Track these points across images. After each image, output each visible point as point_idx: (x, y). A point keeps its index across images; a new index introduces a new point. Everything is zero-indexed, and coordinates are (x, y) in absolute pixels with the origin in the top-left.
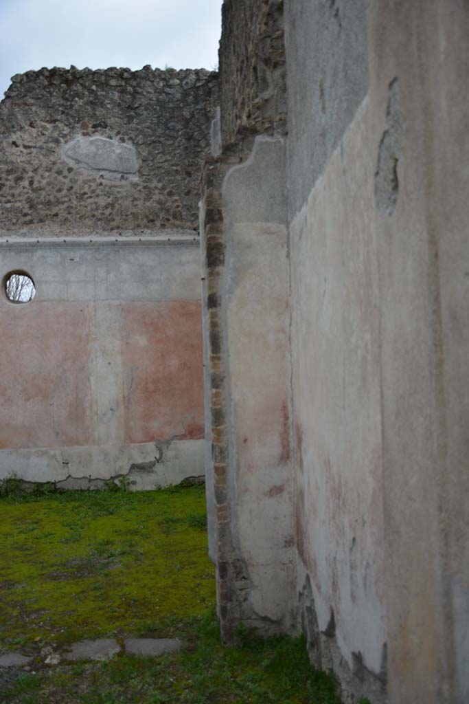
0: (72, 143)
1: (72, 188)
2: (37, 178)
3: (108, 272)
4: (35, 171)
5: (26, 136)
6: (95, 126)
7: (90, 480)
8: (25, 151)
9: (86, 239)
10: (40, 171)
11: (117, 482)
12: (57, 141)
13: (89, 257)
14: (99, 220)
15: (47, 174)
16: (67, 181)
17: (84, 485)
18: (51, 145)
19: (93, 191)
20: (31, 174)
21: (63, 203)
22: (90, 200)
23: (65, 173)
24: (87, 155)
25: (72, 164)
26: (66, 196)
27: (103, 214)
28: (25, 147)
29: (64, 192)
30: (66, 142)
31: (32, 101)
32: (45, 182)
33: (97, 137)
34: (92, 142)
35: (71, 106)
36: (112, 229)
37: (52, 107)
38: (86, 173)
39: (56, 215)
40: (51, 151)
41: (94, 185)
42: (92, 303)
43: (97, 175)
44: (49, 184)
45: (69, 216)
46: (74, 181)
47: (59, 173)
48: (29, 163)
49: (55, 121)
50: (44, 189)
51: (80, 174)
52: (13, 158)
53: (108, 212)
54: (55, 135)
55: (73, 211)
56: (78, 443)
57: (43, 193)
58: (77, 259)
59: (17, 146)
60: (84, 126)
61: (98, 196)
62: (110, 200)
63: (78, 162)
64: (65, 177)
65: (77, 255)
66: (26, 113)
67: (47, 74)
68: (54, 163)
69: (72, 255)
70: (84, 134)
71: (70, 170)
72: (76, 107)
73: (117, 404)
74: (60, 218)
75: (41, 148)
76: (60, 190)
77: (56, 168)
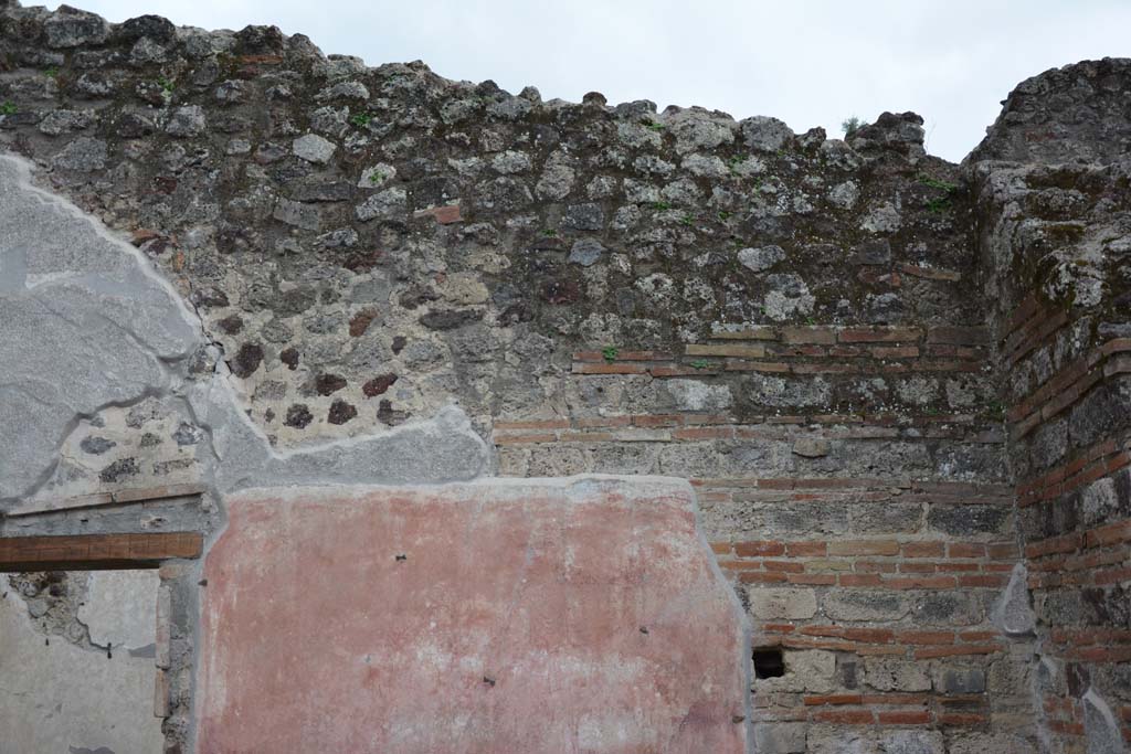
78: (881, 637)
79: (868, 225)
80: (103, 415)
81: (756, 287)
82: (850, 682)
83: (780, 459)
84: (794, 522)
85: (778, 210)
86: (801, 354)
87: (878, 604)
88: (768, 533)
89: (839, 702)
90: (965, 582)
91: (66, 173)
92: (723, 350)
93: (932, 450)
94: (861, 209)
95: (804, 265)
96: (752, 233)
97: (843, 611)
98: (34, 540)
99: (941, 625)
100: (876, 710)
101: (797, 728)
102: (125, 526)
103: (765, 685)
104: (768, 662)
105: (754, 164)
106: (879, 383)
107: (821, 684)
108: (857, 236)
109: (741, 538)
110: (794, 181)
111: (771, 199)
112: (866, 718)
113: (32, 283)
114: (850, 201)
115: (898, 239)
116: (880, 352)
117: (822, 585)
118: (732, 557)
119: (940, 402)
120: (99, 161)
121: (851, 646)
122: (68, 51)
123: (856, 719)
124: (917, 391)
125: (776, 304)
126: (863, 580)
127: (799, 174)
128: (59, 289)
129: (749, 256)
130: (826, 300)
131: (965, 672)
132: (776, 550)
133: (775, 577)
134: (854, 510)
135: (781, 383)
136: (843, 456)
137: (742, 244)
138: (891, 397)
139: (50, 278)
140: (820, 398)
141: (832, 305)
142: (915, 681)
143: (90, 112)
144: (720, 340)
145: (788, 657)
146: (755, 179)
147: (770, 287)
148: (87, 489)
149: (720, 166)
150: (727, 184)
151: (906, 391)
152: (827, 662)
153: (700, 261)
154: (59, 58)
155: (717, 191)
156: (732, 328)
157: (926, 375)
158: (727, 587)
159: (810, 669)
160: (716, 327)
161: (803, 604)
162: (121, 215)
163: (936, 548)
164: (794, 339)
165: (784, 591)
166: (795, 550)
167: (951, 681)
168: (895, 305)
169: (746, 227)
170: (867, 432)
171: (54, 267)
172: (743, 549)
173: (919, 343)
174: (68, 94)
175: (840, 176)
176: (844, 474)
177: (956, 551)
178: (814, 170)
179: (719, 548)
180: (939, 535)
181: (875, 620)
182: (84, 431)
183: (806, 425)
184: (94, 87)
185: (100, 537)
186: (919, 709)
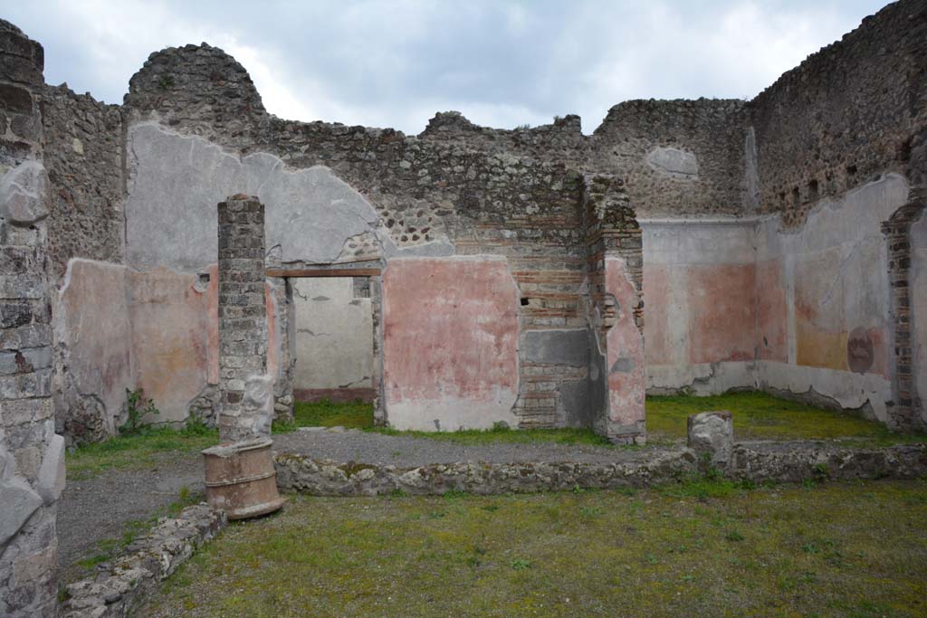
0: (653, 153)
1: (654, 184)
2: (631, 178)
3: (679, 244)
4: (629, 172)
5: (623, 148)
6: (668, 141)
7: (667, 389)
8: (622, 158)
9: (665, 220)
10: (632, 173)
11: (684, 390)
12: (643, 151)
13: (666, 233)
14: (673, 207)
15: (637, 175)
16: (650, 179)
17: (663, 392)
18: (640, 154)
19: (668, 187)
20: (626, 174)
21: (648, 195)
22: (666, 193)
23: (649, 174)
24: (664, 162)
25: (654, 167)
26: (650, 190)
27: (675, 203)
28: (622, 155)
29: (648, 188)
30: (650, 152)
31: (626, 123)
32: (636, 180)
33: (670, 148)
34: (667, 152)
35: (653, 126)
36: (681, 214)
37: (640, 128)
38: (663, 174)
39: (644, 203)
40: (639, 159)
41: (668, 183)
42: (669, 266)
43: (670, 175)
44: (638, 181)
45: (652, 205)
46: (655, 179)
47: (645, 173)
48: (625, 166)
49: (642, 137)
50: (634, 185)
51: (658, 174)
52: (615, 163)
53: (678, 201)
54: (642, 146)
55: (655, 201)
56: (659, 363)
57: (634, 188)
58: (658, 235)
59: (617, 155)
60: (661, 141)
61: (671, 190)
62: (679, 193)
63: (658, 166)
64: (649, 177)
65: (658, 231)
66: (622, 131)
67: (636, 104)
68: (642, 167)
69: (655, 231)
70: (662, 146)
71: (653, 171)
72: (656, 127)
73: (686, 336)
74: (646, 206)
75: (633, 156)
76: (646, 186)
77: (643, 170)
78: (552, 295)
79: (554, 188)
80: (354, 238)
81: (524, 205)
82: (544, 307)
83: (529, 251)
84: (532, 267)
85: (531, 183)
86: (535, 223)
87: (552, 288)
88: (526, 270)
89: (541, 311)
90: (573, 282)
91: (339, 172)
92: (515, 222)
93: (567, 249)
94: (552, 183)
95: (537, 199)
96: (523, 190)
97: (545, 290)
98: (339, 270)
99: (567, 292)
100: (550, 313)
101: (531, 317)
102: (361, 267)
103: (522, 307)
104: (524, 302)
105: (524, 170)
106: (555, 231)
107: (537, 307)
108: (551, 191)
109: (518, 271)
110: (535, 175)
111: (528, 180)
112: (548, 315)
113: (334, 202)
114: (549, 181)
115: (561, 192)
116: (555, 223)
117: (538, 283)
118: (516, 276)
119: (570, 236)
120: (348, 168)
121: (545, 298)
122: (337, 136)
123: (545, 315)
124: (564, 233)
125: (529, 210)
126: (549, 281)
127: (536, 173)
128: (340, 204)
129: (522, 196)
130: (542, 208)
131: (571, 304)
132: (527, 274)
133: (527, 281)
134: (547, 264)
135: (530, 231)
136: (545, 251)
137: (520, 193)
138: (557, 235)
139: (338, 201)
140: (540, 235)
141: (543, 211)
142: (561, 306)
143: (344, 154)
144: (514, 219)
145: (529, 300)
146: (524, 175)
147: (528, 205)
148: (351, 257)
149: (515, 171)
150: (517, 176)
151: (561, 233)
152: (539, 302)
153: (510, 197)
154: (335, 138)
155: (514, 178)
156: (517, 216)
157: (567, 229)
158: (514, 283)
159: (535, 303)
160: (513, 215)
161: (533, 287)
162: (355, 183)
163: (567, 274)
164: (533, 219)
165: (528, 284)
166: (532, 274)
167: (568, 306)
168: (559, 210)
169: (522, 188)
170: (551, 244)
171: (338, 198)
172: (519, 274)
173: (565, 221)
174: (338, 149)
175: (547, 174)
176: (545, 255)
177: (572, 274)
178: (540, 172)
179: (513, 274)
180: (569, 271)
181: (551, 291)
182: (349, 242)
183: (536, 242)
184: (346, 147)
185: (355, 270)
186: (560, 313)
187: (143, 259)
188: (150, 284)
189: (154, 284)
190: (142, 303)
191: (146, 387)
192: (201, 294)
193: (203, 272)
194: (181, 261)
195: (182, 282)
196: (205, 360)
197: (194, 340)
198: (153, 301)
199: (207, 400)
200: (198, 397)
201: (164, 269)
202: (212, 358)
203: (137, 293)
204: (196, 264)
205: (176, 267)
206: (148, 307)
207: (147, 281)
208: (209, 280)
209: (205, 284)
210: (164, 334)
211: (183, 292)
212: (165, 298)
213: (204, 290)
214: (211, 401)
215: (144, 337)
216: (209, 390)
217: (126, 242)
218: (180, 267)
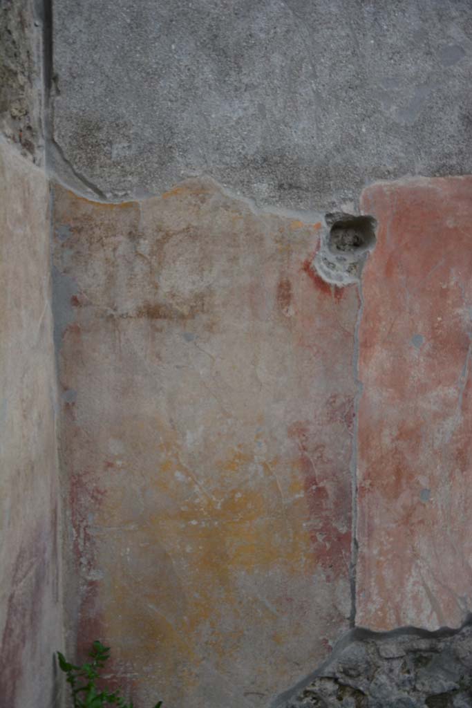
187: (119, 149)
188: (145, 246)
189: (160, 243)
190: (112, 320)
191: (116, 637)
192: (339, 291)
193: (348, 209)
194: (266, 162)
195: (270, 244)
196: (344, 540)
197: (306, 463)
198: (153, 312)
199: (342, 687)
200: (318, 676)
201: (201, 192)
202: (370, 532)
203: (91, 279)
204: (322, 181)
205: (246, 185)
206: (134, 333)
207: (134, 235)
208: (357, 244)
209: (350, 259)
210: (191, 439)
211: (271, 282)
212: (200, 303)
213: (348, 279)
214: (357, 693)
215: (115, 447)
216: (354, 651)
217: (51, 78)
218: (263, 188)
